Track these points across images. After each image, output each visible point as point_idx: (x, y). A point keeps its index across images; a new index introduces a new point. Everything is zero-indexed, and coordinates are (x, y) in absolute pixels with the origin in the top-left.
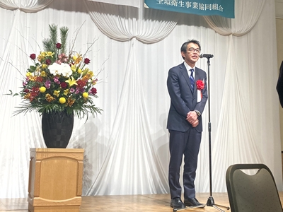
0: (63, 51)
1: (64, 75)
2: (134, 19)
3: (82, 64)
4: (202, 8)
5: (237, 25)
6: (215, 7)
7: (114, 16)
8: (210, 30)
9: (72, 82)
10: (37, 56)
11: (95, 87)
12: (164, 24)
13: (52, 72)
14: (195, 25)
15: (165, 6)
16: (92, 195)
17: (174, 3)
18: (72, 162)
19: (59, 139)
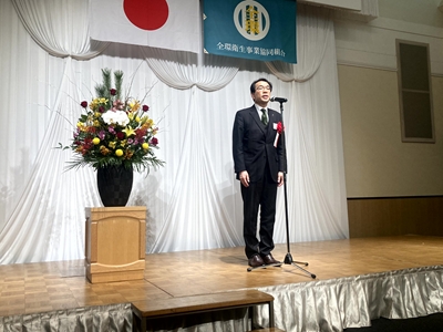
0: (118, 98)
1: (120, 124)
2: (194, 66)
3: (141, 111)
4: (263, 53)
5: (299, 70)
6: (277, 52)
7: (173, 63)
9: (130, 132)
10: (89, 104)
11: (155, 136)
12: (225, 71)
13: (106, 121)
15: (226, 51)
16: (156, 252)
17: (235, 48)
18: (132, 221)
19: (117, 197)
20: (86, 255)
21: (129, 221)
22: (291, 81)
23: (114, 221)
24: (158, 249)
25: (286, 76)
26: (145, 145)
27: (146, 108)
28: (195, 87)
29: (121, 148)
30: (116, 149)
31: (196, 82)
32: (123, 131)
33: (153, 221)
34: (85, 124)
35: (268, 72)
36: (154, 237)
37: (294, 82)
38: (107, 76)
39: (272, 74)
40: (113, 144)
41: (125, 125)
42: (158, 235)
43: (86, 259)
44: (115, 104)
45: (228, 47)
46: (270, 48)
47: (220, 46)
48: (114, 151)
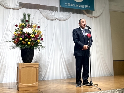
0: (29, 23)
1: (29, 33)
2: (56, 12)
4: (82, 7)
6: (87, 6)
12: (68, 13)
13: (24, 32)
17: (72, 5)
18: (34, 68)
19: (28, 59)
20: (17, 81)
21: (32, 68)
22: (92, 17)
23: (27, 68)
24: (43, 79)
27: (39, 27)
28: (57, 19)
29: (30, 41)
32: (31, 35)
34: (17, 33)
35: (84, 14)
36: (41, 74)
37: (93, 18)
38: (25, 15)
39: (85, 14)
40: (27, 40)
41: (31, 33)
42: (43, 74)
43: (17, 82)
44: (28, 26)
45: (69, 5)
46: (84, 5)
47: (66, 4)
48: (27, 43)
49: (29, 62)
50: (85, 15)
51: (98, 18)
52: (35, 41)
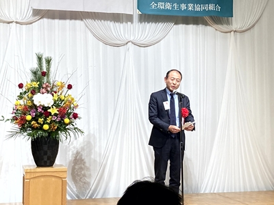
2: (129, 23)
4: (198, 9)
5: (238, 21)
6: (211, 7)
7: (109, 22)
8: (210, 27)
9: (54, 111)
10: (24, 86)
12: (161, 26)
13: (35, 103)
14: (194, 24)
15: (159, 10)
16: (91, 197)
17: (168, 6)
18: (56, 179)
19: (46, 160)
21: (53, 179)
22: (230, 32)
23: (42, 179)
24: (93, 194)
25: (224, 28)
26: (67, 120)
27: (70, 87)
28: (130, 43)
29: (47, 123)
30: (44, 124)
31: (131, 40)
32: (49, 110)
33: (88, 169)
35: (206, 24)
36: (88, 184)
37: (232, 33)
38: (40, 59)
39: (210, 25)
40: (41, 120)
41: (50, 106)
42: (93, 182)
44: (44, 86)
45: (161, 5)
46: (204, 3)
47: (153, 5)
48: (42, 125)
49: (48, 164)
50: (208, 27)
51: (247, 34)
52: (60, 122)
